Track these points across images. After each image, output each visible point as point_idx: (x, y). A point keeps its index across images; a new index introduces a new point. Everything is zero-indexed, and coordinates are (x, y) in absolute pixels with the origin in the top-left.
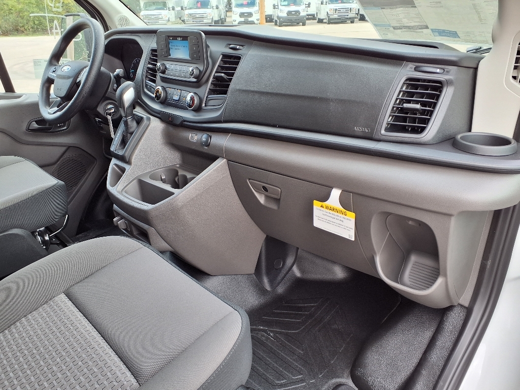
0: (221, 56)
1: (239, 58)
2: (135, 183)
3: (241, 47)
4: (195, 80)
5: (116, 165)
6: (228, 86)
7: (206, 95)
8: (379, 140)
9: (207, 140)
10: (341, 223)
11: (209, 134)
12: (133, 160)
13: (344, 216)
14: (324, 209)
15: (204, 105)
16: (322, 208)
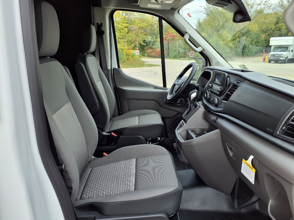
0: (232, 85)
1: (237, 86)
2: (185, 132)
3: (241, 82)
4: (219, 93)
5: (182, 122)
6: (229, 98)
7: (221, 100)
8: (275, 137)
9: (216, 120)
10: (250, 173)
11: (218, 117)
12: (188, 122)
13: (251, 170)
14: (245, 164)
15: (219, 104)
16: (245, 163)
